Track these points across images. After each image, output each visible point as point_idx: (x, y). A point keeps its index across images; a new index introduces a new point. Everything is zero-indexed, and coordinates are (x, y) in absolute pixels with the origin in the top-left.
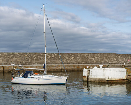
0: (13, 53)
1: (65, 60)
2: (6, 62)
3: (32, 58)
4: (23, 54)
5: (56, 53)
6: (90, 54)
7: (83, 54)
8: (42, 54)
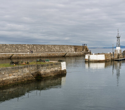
0: (5, 44)
1: (38, 49)
2: (2, 51)
3: (18, 48)
4: (12, 45)
5: (32, 45)
6: (53, 45)
7: (49, 45)
8: (24, 45)
